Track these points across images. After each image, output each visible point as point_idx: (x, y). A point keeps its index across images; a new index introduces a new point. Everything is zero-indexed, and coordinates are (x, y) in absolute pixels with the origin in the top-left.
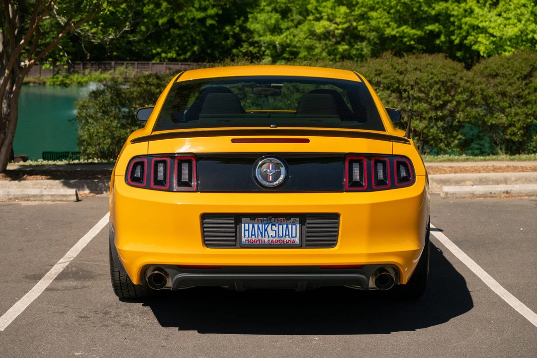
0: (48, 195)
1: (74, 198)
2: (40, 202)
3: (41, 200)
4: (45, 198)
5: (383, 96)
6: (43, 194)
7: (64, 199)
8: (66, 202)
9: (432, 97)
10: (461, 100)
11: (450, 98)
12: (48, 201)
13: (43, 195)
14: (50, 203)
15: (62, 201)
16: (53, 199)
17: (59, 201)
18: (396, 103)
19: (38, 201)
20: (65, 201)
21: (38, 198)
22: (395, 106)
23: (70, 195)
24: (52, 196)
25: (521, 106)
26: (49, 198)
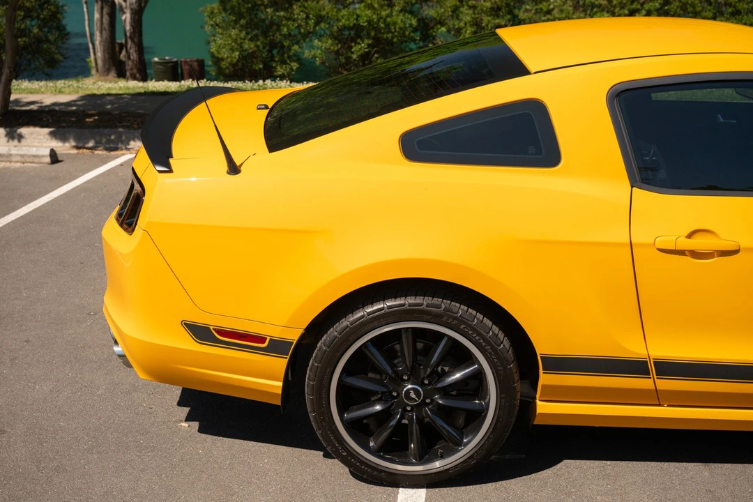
0: (17, 155)
1: (48, 160)
2: (9, 163)
3: (8, 161)
4: (14, 159)
5: (556, 4)
6: (11, 153)
7: (36, 160)
8: (37, 165)
9: (615, 5)
10: (652, 8)
11: (639, 7)
12: (17, 162)
13: (11, 155)
14: (18, 165)
15: (33, 162)
16: (23, 160)
17: (30, 162)
18: (571, 12)
19: (6, 162)
20: (37, 163)
21: (5, 159)
22: (570, 16)
23: (43, 156)
24: (22, 156)
25: (728, 16)
26: (19, 158)
